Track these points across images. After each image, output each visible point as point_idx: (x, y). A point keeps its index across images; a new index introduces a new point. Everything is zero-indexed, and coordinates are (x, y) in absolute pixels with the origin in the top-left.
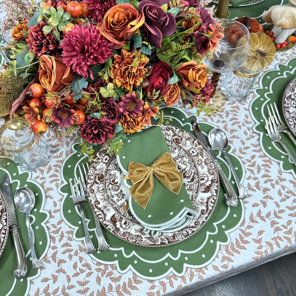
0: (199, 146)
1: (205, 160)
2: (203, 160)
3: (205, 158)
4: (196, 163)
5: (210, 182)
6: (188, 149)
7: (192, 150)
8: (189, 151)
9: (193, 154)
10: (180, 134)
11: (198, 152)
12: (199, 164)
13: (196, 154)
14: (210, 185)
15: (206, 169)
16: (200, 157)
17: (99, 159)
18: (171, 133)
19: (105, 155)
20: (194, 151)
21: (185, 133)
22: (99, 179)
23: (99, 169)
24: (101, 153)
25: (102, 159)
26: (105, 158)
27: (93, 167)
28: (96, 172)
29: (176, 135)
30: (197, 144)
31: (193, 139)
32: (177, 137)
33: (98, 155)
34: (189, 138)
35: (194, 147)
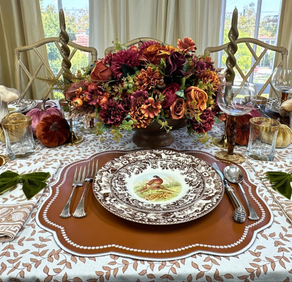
0: (212, 171)
1: (215, 180)
2: (213, 180)
3: (215, 178)
4: (206, 181)
5: (213, 194)
6: (202, 172)
7: (205, 173)
8: (202, 173)
9: (204, 176)
10: (198, 162)
11: (210, 174)
12: (207, 182)
13: (207, 175)
15: (213, 185)
16: (211, 178)
17: (120, 160)
18: (190, 160)
19: (127, 160)
20: (207, 173)
21: (202, 161)
22: (112, 171)
23: (116, 166)
24: (124, 157)
25: (123, 161)
26: (125, 162)
27: (112, 163)
28: (112, 166)
29: (194, 162)
30: (211, 169)
31: (208, 166)
32: (194, 163)
33: (120, 157)
34: (205, 165)
35: (207, 171)
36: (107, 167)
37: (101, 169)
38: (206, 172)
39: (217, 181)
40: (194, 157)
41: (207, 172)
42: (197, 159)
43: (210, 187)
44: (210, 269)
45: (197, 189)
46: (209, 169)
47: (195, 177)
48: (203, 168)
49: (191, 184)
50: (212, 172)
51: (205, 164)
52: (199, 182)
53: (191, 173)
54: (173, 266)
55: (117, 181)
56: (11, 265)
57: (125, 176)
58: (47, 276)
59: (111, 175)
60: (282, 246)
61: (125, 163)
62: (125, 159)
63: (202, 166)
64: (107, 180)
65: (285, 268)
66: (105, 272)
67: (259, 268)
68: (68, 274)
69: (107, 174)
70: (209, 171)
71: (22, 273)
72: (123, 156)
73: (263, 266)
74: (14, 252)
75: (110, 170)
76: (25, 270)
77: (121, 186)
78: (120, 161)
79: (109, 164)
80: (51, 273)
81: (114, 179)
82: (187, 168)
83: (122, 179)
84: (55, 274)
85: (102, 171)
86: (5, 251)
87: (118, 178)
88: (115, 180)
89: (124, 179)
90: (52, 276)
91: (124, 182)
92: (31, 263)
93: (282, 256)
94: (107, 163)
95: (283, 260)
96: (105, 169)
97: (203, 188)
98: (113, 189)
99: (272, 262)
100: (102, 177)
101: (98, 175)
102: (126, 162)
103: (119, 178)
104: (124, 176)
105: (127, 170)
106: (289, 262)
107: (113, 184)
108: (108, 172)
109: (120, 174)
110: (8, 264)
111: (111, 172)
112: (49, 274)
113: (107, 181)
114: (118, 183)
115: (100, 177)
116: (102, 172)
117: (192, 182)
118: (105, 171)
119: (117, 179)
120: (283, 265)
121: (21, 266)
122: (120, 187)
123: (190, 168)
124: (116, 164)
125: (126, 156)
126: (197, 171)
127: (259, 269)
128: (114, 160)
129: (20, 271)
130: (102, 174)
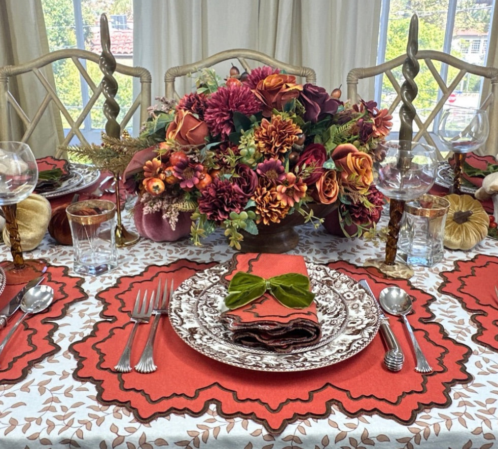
0: (359, 290)
1: (365, 304)
2: (362, 304)
3: (365, 302)
4: (349, 306)
5: (364, 326)
6: (342, 292)
7: (348, 293)
8: (343, 294)
9: (348, 298)
10: (335, 276)
11: (356, 296)
12: (353, 308)
13: (352, 297)
14: (363, 329)
15: (363, 313)
16: (358, 301)
17: (206, 276)
18: (322, 273)
19: (216, 275)
20: (351, 294)
21: (342, 275)
22: (195, 293)
23: (200, 285)
24: (211, 271)
25: (210, 277)
26: (214, 278)
27: (193, 280)
28: (194, 286)
29: (328, 276)
30: (357, 287)
31: (352, 283)
32: (329, 278)
33: (206, 271)
34: (348, 281)
35: (352, 290)
36: (186, 288)
37: (178, 290)
38: (349, 291)
39: (368, 306)
40: (328, 269)
41: (352, 292)
42: (334, 271)
43: (358, 315)
44: (355, 428)
45: (336, 319)
46: (354, 287)
47: (332, 300)
48: (344, 286)
49: (325, 311)
50: (359, 293)
51: (348, 279)
52: (339, 307)
53: (324, 294)
54: (301, 425)
55: (205, 307)
56: (61, 422)
57: (218, 300)
58: (117, 436)
59: (194, 300)
60: (465, 399)
61: (214, 280)
62: (214, 274)
63: (343, 282)
64: (190, 307)
65: (467, 427)
66: (201, 431)
67: (428, 427)
68: (147, 434)
69: (189, 299)
70: (355, 290)
71: (79, 433)
72: (209, 268)
73: (434, 424)
74: (61, 406)
75: (192, 291)
76: (84, 428)
77: (213, 315)
78: (207, 278)
79: (189, 282)
80: (122, 432)
81: (200, 304)
82: (317, 286)
83: (213, 303)
84: (128, 434)
85: (178, 294)
86: (48, 405)
87: (206, 302)
88: (201, 306)
89: (215, 305)
90: (124, 437)
91: (216, 309)
92: (90, 419)
93: (463, 412)
94: (186, 281)
95: (464, 417)
96: (184, 291)
97: (346, 317)
98: (201, 320)
99: (447, 420)
100: (180, 304)
101: (174, 300)
102: (216, 279)
103: (208, 302)
104: (215, 300)
105: (220, 290)
106: (474, 419)
107: (200, 312)
108: (189, 295)
109: (209, 297)
110: (56, 422)
111: (193, 296)
112: (119, 433)
113: (190, 309)
114: (207, 310)
115: (178, 303)
116: (180, 296)
117: (327, 309)
118: (185, 294)
119: (205, 304)
120: (464, 423)
121: (76, 424)
122: (212, 317)
123: (322, 286)
124: (200, 282)
125: (214, 268)
126: (334, 291)
127: (427, 429)
128: (197, 275)
129: (76, 429)
130: (181, 299)
